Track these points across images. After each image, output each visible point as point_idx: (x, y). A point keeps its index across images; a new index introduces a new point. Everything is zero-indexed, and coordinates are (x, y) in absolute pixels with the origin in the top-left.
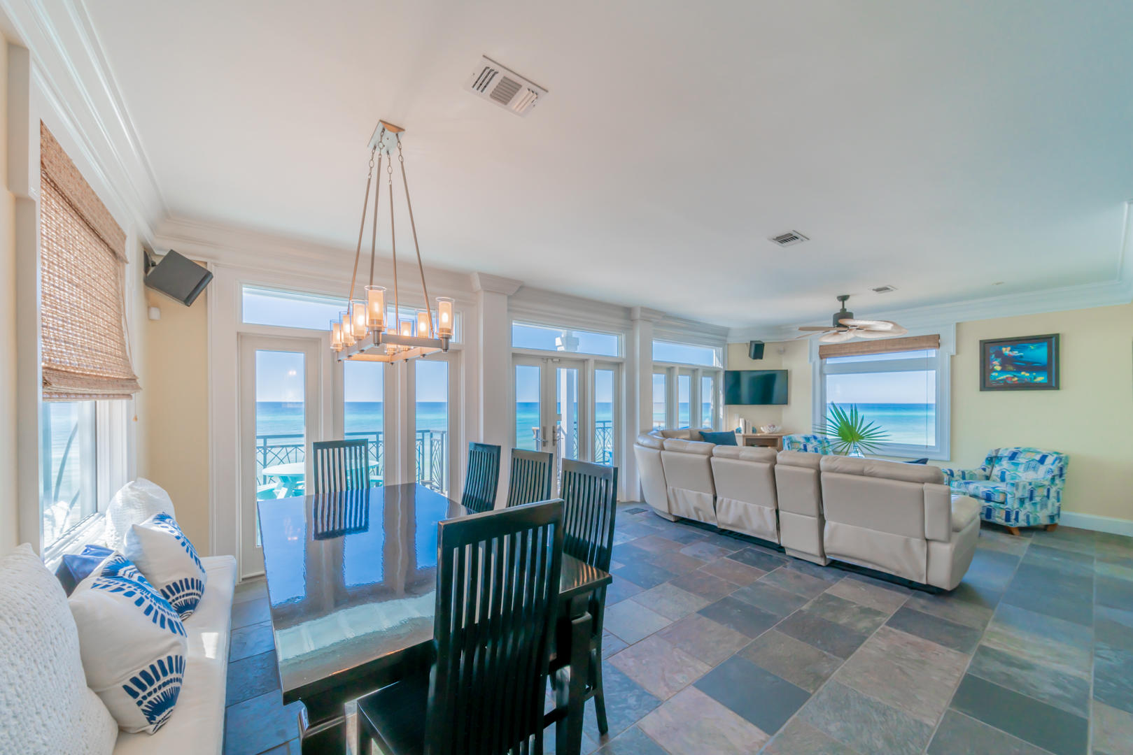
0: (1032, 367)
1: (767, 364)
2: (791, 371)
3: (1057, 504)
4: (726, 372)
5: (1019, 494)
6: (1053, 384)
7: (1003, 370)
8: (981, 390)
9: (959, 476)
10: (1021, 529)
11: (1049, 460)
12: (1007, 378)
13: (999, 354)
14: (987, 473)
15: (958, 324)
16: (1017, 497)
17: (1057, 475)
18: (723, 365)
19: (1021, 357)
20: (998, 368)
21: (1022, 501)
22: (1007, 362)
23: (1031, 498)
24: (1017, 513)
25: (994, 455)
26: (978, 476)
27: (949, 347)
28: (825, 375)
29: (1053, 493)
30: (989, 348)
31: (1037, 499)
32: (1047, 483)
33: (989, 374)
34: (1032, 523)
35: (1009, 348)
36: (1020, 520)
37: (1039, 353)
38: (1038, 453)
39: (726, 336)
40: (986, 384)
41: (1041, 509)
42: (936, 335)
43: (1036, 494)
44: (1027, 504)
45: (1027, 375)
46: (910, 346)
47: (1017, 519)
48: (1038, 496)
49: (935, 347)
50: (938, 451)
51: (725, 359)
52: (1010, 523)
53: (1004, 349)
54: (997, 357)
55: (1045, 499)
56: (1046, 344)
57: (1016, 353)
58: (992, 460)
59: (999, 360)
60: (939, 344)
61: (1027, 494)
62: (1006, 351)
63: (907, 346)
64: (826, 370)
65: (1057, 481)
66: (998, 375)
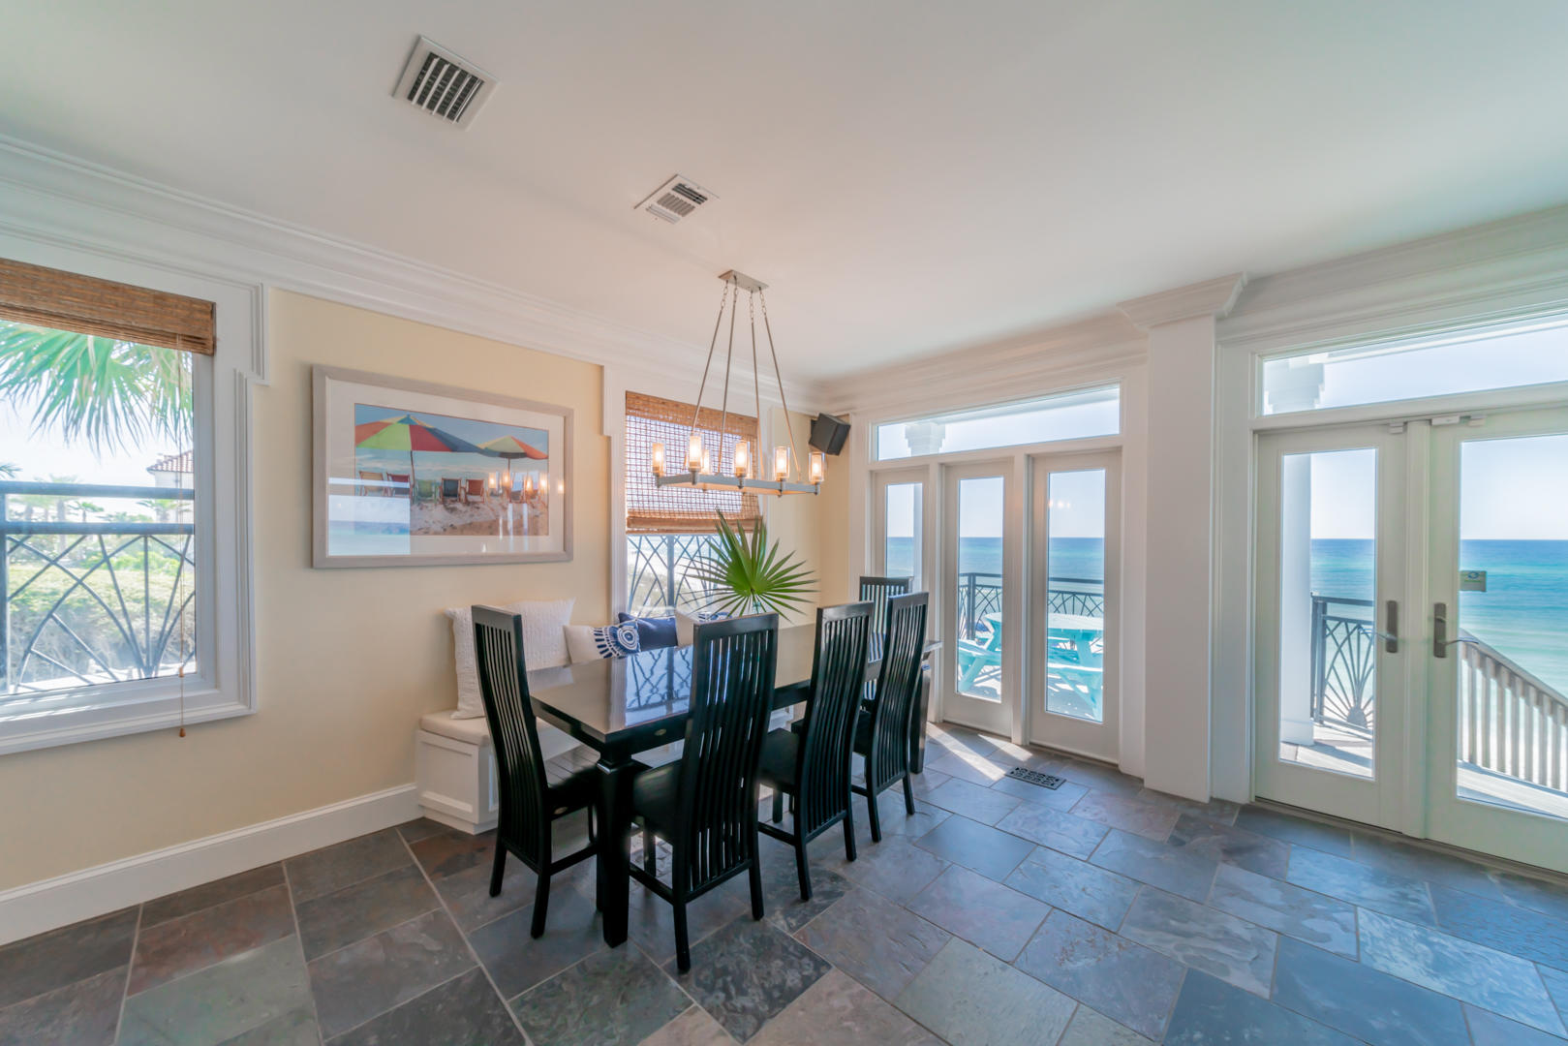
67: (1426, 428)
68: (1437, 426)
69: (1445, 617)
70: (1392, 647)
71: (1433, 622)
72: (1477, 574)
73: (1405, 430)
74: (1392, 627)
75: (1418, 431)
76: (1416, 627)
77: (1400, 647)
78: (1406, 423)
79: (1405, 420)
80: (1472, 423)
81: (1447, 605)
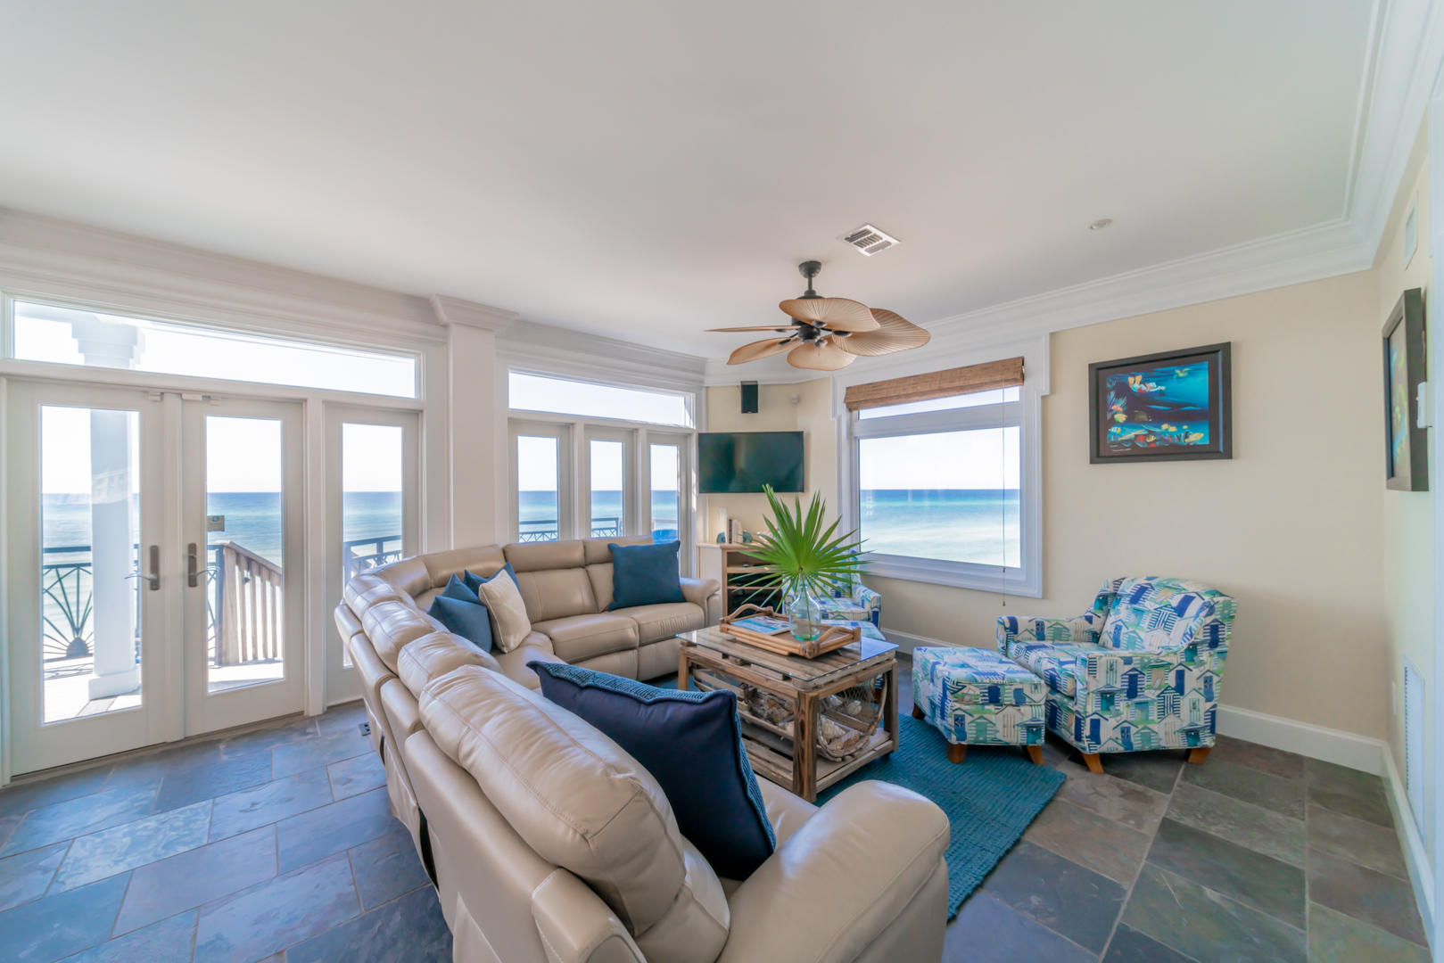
0: (1180, 413)
1: (768, 421)
2: (809, 434)
3: (1205, 706)
4: (701, 436)
5: (1100, 682)
6: (1220, 448)
7: (1131, 421)
8: (1092, 462)
9: (1030, 631)
10: (1108, 760)
11: (1193, 609)
12: (1136, 436)
13: (1123, 390)
14: (1095, 626)
15: (1053, 335)
16: (1092, 689)
17: (1203, 642)
18: (698, 420)
19: (1161, 393)
20: (1121, 418)
21: (1107, 698)
22: (1139, 406)
23: (1132, 692)
24: (1095, 725)
25: (1111, 590)
26: (1072, 632)
27: (1039, 381)
28: (857, 440)
29: (1192, 679)
30: (1104, 376)
31: (1150, 694)
32: (1175, 660)
33: (1107, 432)
34: (1137, 745)
35: (1139, 378)
36: (1103, 738)
37: (1194, 384)
38: (1178, 590)
39: (702, 373)
40: (1101, 453)
41: (1163, 713)
42: (1019, 358)
43: (1144, 682)
44: (1123, 706)
45: (1173, 429)
46: (977, 381)
47: (1095, 736)
48: (1149, 688)
49: (1015, 380)
50: (1023, 578)
51: (699, 412)
52: (1081, 744)
53: (1131, 380)
54: (1118, 396)
55: (1170, 695)
56: (1206, 365)
57: (1152, 387)
58: (1106, 601)
59: (1122, 402)
60: (1023, 376)
61: (1119, 684)
62: (1135, 383)
63: (971, 382)
64: (857, 431)
65: (1205, 655)
66: (1122, 433)
67: (178, 401)
68: (187, 401)
69: (195, 554)
70: (155, 585)
71: (187, 559)
72: (218, 517)
73: (162, 399)
74: (155, 567)
75: (171, 400)
76: (173, 565)
77: (161, 584)
78: (162, 394)
79: (162, 391)
80: (212, 402)
81: (197, 544)
